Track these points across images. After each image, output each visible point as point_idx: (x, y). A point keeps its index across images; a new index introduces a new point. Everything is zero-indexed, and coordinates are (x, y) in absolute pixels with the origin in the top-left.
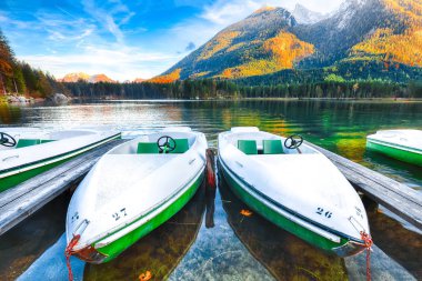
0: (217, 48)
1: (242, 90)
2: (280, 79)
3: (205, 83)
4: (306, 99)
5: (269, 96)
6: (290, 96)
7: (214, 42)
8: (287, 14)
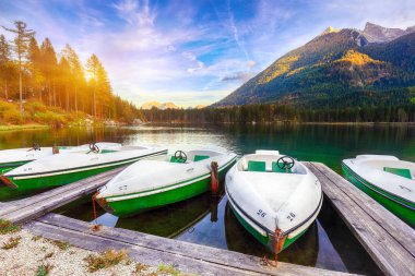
0: (276, 74)
1: (303, 115)
2: (349, 101)
3: (262, 108)
4: (384, 124)
5: (335, 120)
6: (363, 120)
7: (273, 68)
8: (356, 34)
